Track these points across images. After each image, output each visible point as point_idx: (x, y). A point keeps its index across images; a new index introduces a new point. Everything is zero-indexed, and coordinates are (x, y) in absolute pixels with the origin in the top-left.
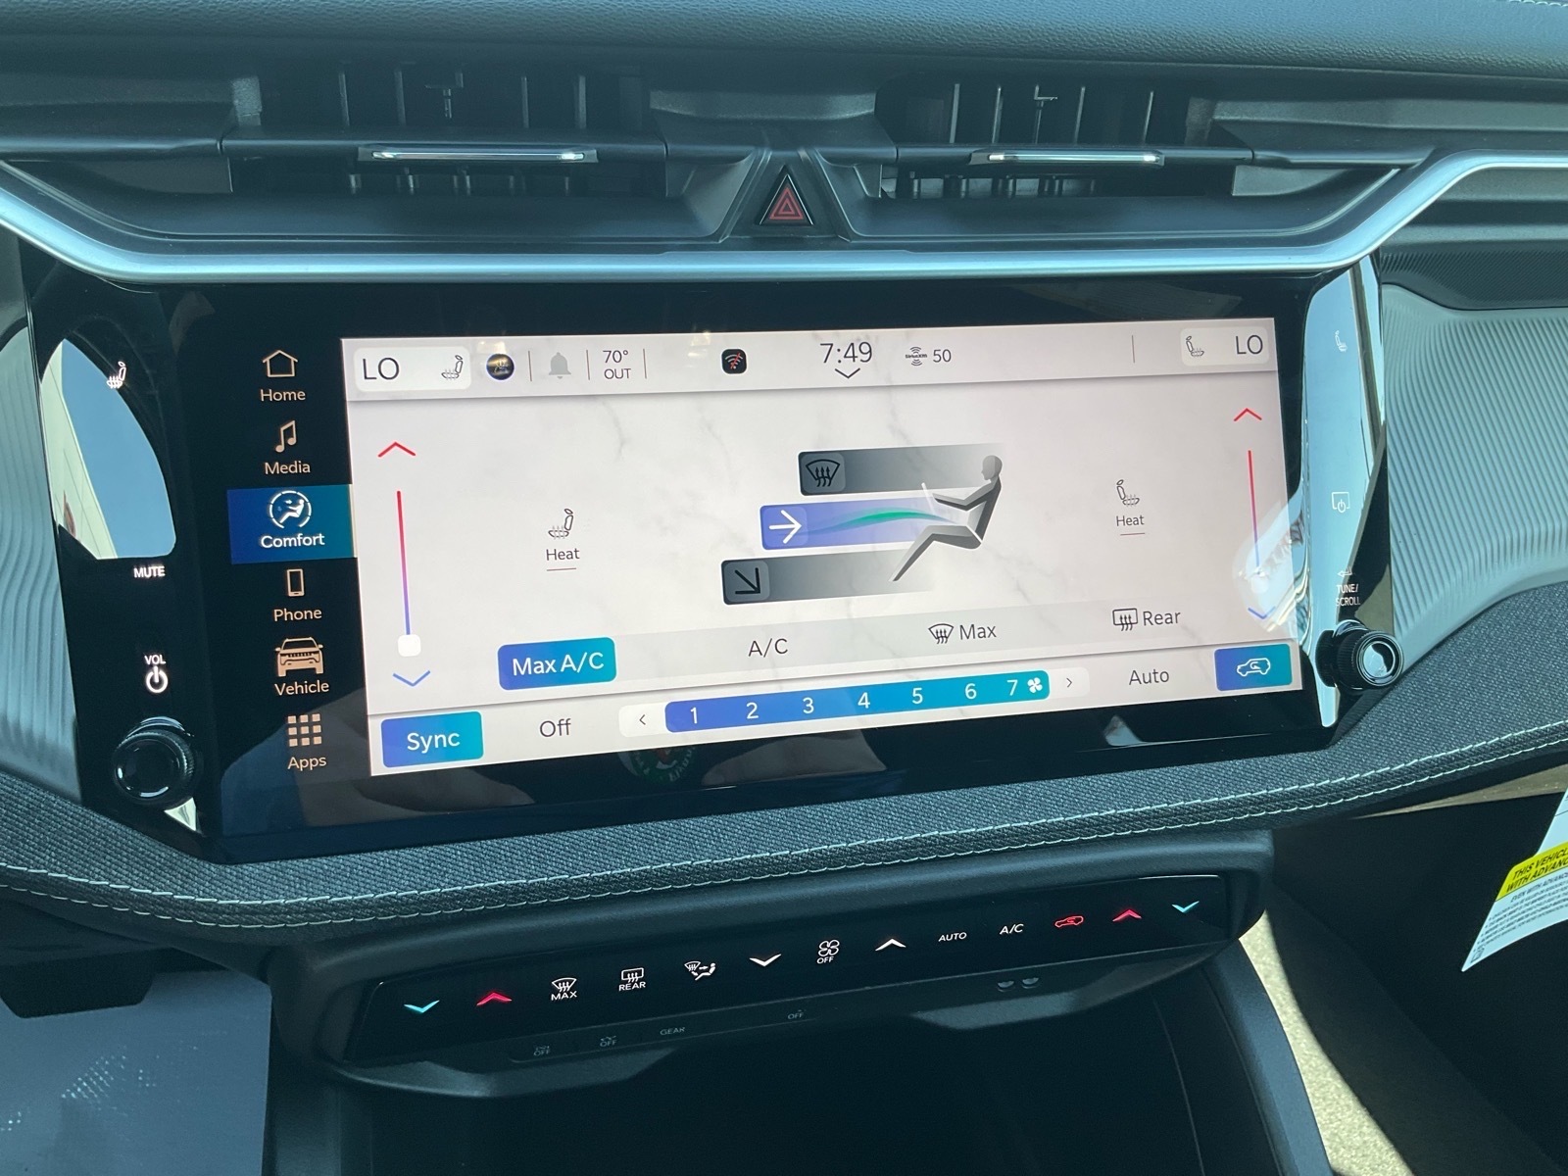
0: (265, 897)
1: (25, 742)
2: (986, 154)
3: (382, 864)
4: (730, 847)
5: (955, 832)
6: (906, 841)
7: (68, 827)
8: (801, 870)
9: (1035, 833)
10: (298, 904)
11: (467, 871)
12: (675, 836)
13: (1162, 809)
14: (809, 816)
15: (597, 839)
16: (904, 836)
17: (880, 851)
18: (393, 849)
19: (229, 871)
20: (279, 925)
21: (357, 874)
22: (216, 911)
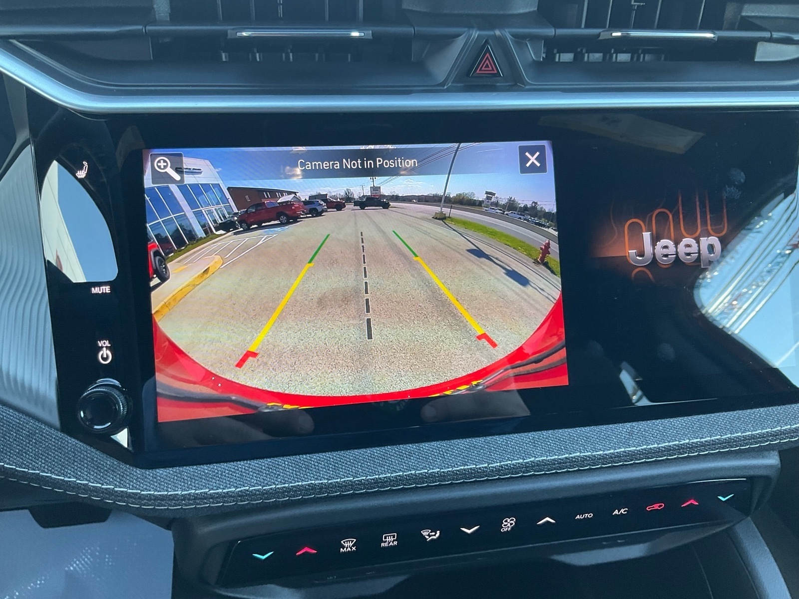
0: (169, 490)
1: (27, 392)
2: (610, 33)
3: (240, 469)
4: (451, 461)
5: (590, 453)
6: (560, 459)
7: (52, 445)
8: (495, 476)
9: (640, 454)
10: (189, 494)
11: (291, 475)
12: (417, 454)
13: (717, 439)
14: (499, 442)
15: (369, 455)
16: (558, 456)
17: (543, 465)
18: (247, 460)
19: (148, 473)
20: (178, 507)
21: (225, 476)
22: (140, 498)
